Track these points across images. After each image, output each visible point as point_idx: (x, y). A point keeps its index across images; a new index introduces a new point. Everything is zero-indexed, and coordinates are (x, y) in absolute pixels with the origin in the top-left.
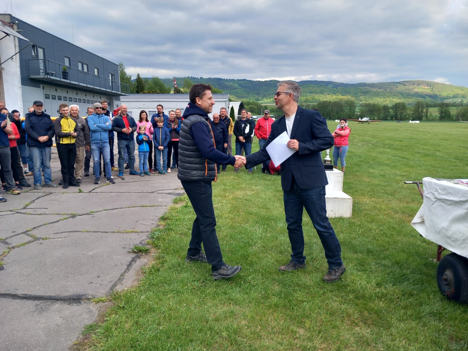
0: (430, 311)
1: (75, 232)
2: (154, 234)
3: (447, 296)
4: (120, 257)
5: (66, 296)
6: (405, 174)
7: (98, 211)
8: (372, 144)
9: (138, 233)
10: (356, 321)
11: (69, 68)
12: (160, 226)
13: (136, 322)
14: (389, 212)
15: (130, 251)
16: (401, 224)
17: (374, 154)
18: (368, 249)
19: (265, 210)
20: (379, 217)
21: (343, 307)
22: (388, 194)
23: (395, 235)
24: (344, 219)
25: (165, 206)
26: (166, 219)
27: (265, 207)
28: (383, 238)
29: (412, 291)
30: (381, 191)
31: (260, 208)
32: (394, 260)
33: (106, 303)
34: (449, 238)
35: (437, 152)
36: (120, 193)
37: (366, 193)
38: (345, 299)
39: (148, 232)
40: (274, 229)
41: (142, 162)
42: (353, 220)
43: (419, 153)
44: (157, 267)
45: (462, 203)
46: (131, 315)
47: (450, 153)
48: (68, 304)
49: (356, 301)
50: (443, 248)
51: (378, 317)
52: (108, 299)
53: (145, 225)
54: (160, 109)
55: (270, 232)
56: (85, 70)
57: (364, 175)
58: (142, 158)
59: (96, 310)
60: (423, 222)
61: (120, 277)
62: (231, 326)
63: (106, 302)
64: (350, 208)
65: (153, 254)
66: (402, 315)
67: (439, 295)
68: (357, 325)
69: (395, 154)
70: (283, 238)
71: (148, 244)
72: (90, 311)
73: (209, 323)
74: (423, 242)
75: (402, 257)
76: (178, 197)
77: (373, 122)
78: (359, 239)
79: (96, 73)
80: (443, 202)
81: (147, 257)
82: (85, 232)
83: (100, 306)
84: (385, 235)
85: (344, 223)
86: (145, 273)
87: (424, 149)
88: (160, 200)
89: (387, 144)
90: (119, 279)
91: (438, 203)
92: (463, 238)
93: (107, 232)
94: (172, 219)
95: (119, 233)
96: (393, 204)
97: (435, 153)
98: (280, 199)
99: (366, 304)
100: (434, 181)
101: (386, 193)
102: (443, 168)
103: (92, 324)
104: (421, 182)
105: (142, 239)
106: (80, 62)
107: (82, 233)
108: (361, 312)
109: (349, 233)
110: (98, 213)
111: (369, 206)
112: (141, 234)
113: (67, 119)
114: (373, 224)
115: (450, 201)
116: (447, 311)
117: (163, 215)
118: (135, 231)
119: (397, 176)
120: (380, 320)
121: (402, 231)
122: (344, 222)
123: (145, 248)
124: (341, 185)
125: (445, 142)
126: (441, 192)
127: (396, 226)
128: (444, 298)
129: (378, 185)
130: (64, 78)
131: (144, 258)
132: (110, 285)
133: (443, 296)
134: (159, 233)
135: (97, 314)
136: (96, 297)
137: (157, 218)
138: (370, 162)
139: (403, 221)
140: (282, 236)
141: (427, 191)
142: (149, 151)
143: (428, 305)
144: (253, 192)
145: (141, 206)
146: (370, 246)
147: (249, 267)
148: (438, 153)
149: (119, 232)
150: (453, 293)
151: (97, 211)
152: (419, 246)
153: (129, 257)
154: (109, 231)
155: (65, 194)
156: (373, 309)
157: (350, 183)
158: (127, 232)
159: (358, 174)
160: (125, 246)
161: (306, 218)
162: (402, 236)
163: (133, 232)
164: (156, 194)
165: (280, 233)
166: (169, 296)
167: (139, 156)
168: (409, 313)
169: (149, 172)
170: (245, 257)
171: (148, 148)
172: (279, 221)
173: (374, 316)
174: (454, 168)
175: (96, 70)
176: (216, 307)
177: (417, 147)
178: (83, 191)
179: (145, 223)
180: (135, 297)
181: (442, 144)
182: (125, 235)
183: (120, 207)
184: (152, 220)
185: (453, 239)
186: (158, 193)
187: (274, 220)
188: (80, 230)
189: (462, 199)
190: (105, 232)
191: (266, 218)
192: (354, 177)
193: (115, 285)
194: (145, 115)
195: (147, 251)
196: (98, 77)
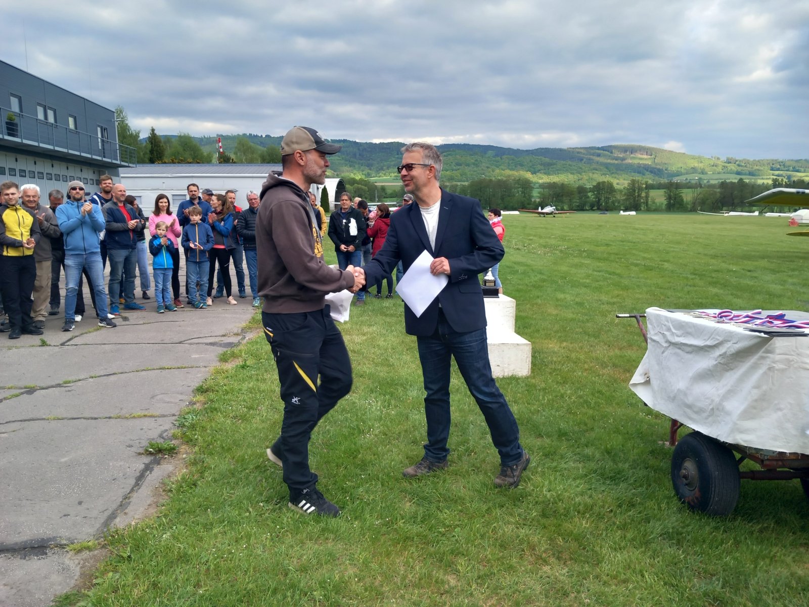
0: (662, 530)
1: (33, 420)
2: (185, 418)
3: (689, 503)
4: (122, 463)
5: (16, 544)
6: (615, 300)
7: (80, 380)
8: (561, 251)
9: (156, 419)
10: (544, 555)
11: (20, 116)
12: (195, 404)
13: (153, 584)
14: (591, 365)
15: (142, 451)
16: (612, 384)
17: (564, 268)
18: (560, 430)
19: (386, 369)
20: (575, 373)
21: (523, 532)
22: (589, 335)
23: (602, 404)
24: (519, 378)
25: (205, 367)
26: (207, 391)
27: (386, 363)
28: (584, 410)
29: (632, 499)
30: (577, 330)
31: (377, 365)
32: (603, 447)
33: (96, 552)
34: (689, 407)
35: (666, 263)
36: (120, 346)
37: (553, 334)
38: (525, 519)
39: (174, 415)
40: (401, 401)
41: (161, 287)
42: (533, 381)
43: (637, 265)
44: (191, 479)
45: (708, 349)
46: (145, 572)
47: (684, 265)
48: (21, 558)
49: (543, 521)
50: (679, 424)
51: (580, 546)
52: (99, 544)
53: (168, 402)
54: (195, 191)
55: (396, 406)
56: (51, 119)
57: (549, 304)
58: (161, 281)
59: (77, 566)
60: (647, 383)
61: (122, 502)
62: (329, 579)
63: (96, 549)
64: (528, 360)
65: (184, 456)
66: (618, 539)
67: (675, 503)
68: (546, 562)
69: (598, 267)
70: (417, 417)
71: (174, 437)
72: (65, 569)
73: (290, 575)
74: (647, 415)
75: (616, 441)
76: (229, 351)
77: (561, 213)
78: (544, 413)
79: (72, 126)
80: (680, 349)
81: (172, 461)
82: (54, 419)
83: (83, 557)
84: (587, 405)
85: (519, 386)
86: (170, 491)
87: (644, 258)
88: (194, 356)
89: (584, 251)
90: (121, 505)
91: (671, 350)
92: (711, 407)
93: (96, 419)
94: (217, 391)
95: (119, 420)
96: (598, 352)
97: (663, 265)
98: (412, 348)
99: (560, 525)
100: (664, 313)
101: (585, 333)
102: (674, 289)
103: (69, 593)
104: (642, 315)
105: (163, 428)
106: (40, 105)
107: (48, 421)
108: (551, 539)
109: (528, 404)
110: (80, 383)
111: (559, 357)
112: (160, 420)
113: (16, 210)
114: (567, 386)
115: (691, 346)
116: (690, 528)
117: (201, 384)
118: (150, 414)
119: (603, 304)
120: (583, 551)
121: (613, 396)
122: (518, 384)
123: (168, 445)
124: (512, 322)
125: (676, 246)
126: (676, 332)
127: (604, 389)
128: (684, 507)
129: (572, 320)
130: (9, 135)
131: (169, 463)
132: (103, 518)
133: (682, 503)
134: (194, 417)
135: (78, 574)
136: (76, 541)
137: (191, 389)
138: (557, 282)
139: (615, 381)
140: (416, 412)
141: (654, 330)
142: (173, 267)
143: (659, 520)
144: (365, 338)
145: (160, 369)
146: (562, 425)
147: (359, 472)
148: (666, 265)
149: (119, 418)
150: (697, 498)
151: (77, 378)
152: (642, 421)
153: (139, 464)
154: (101, 415)
155: (14, 350)
156: (572, 532)
157: (527, 317)
158: (134, 417)
159: (539, 301)
160: (131, 443)
161: (456, 381)
162: (614, 405)
163: (145, 416)
164: (187, 345)
165: (413, 408)
166: (215, 531)
167: (155, 276)
168: (629, 535)
169: (175, 305)
170: (353, 454)
171: (171, 261)
172: (411, 386)
173: (574, 545)
174: (692, 288)
175: (71, 120)
176: (301, 547)
177: (634, 255)
178: (48, 343)
179: (167, 400)
180: (151, 536)
181: (672, 249)
182: (131, 423)
183: (120, 371)
184: (181, 394)
185: (695, 410)
186: (191, 344)
187: (402, 385)
188: (44, 417)
189: (709, 343)
190: (92, 418)
191: (388, 383)
192: (533, 306)
193: (113, 516)
194: (166, 202)
195: (172, 451)
196: (76, 132)
